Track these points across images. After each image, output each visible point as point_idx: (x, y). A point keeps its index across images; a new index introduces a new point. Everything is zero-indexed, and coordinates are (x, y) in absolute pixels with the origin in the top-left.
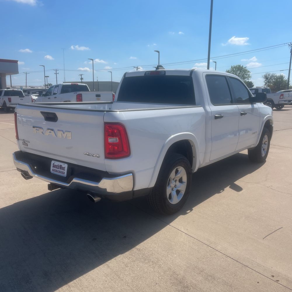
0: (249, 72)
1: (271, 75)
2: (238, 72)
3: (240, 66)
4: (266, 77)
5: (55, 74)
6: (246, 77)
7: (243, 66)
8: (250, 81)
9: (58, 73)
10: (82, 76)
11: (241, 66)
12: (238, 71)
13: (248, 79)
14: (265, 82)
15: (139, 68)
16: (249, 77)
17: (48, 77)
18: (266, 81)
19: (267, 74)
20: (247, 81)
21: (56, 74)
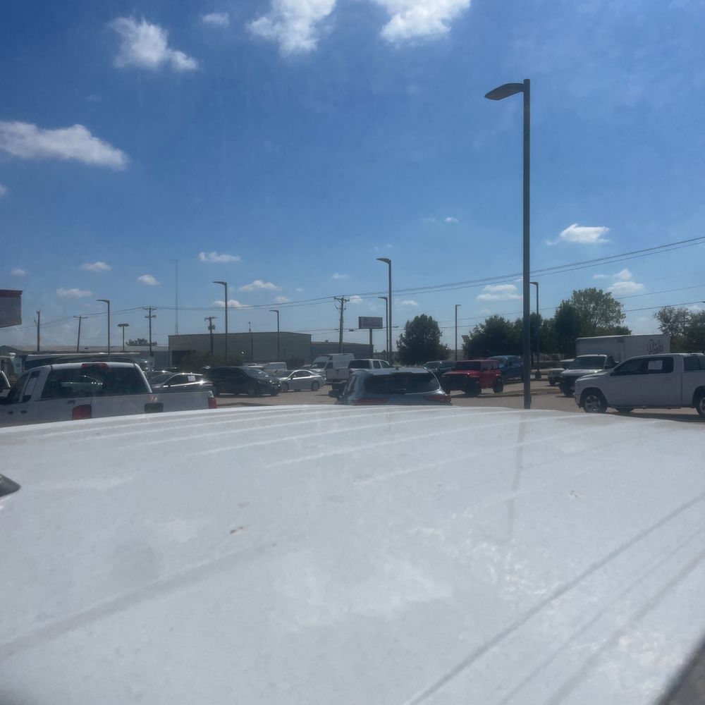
0: (618, 304)
1: (676, 311)
2: (592, 306)
3: (594, 290)
4: (664, 317)
5: (148, 319)
6: (612, 318)
7: (601, 291)
8: (622, 325)
9: (154, 316)
10: (213, 320)
11: (598, 291)
12: (591, 303)
13: (618, 321)
14: (664, 328)
15: (346, 301)
16: (620, 316)
17: (127, 325)
18: (664, 326)
19: (666, 311)
20: (616, 325)
21: (150, 317)
